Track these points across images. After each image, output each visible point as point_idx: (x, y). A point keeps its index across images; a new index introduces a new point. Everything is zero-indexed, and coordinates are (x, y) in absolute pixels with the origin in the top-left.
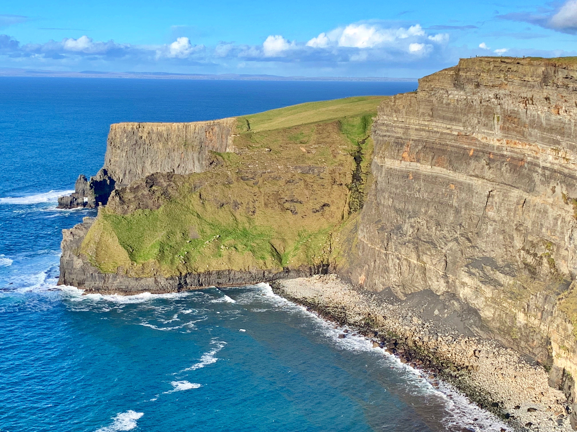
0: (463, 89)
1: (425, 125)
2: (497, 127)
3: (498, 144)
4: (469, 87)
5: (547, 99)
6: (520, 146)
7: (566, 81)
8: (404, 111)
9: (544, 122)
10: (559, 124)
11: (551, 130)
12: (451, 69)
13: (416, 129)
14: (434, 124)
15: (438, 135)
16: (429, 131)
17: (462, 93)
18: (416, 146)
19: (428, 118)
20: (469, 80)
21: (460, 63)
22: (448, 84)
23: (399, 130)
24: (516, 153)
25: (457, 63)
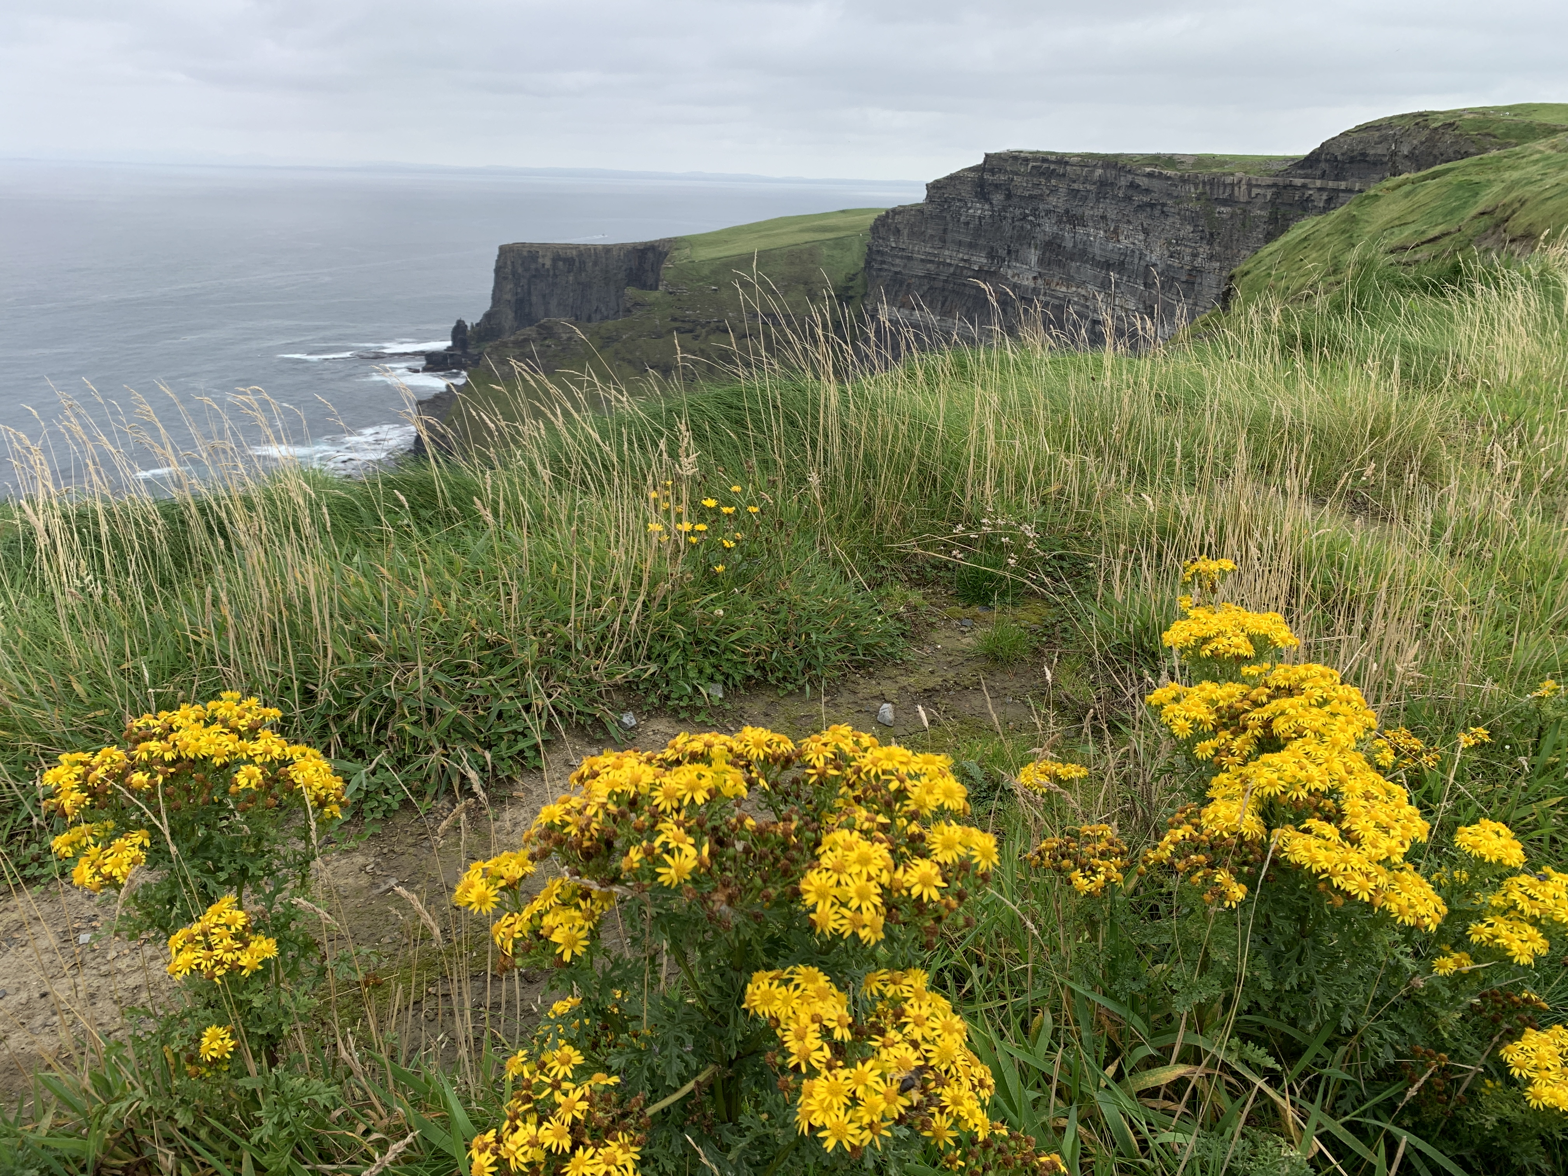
0: (988, 200)
1: (935, 255)
2: (1033, 256)
3: (1032, 285)
4: (998, 198)
5: (1104, 217)
6: (1064, 289)
7: (1130, 193)
8: (906, 232)
9: (1097, 251)
10: (1116, 257)
11: (1108, 265)
12: (971, 169)
13: (922, 260)
14: (947, 253)
15: (952, 270)
16: (939, 263)
17: (987, 207)
18: (921, 285)
19: (938, 243)
20: (997, 187)
21: (985, 162)
22: (966, 191)
23: (898, 261)
24: (1058, 298)
25: (980, 161)
